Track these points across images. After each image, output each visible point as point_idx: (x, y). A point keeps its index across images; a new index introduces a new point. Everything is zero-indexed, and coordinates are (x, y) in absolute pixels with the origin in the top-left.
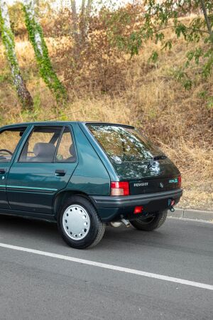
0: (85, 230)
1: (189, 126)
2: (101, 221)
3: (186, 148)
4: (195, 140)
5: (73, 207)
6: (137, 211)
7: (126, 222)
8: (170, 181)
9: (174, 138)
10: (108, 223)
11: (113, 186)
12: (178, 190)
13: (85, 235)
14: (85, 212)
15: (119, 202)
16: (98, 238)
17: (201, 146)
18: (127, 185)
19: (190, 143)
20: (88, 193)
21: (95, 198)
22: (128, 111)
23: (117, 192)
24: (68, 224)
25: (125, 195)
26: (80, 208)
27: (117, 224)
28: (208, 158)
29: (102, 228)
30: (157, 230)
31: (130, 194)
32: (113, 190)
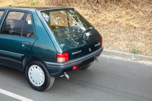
5: (35, 66)
7: (67, 76)
8: (96, 46)
11: (58, 56)
15: (62, 66)
16: (50, 85)
18: (68, 54)
21: (47, 63)
23: (61, 60)
24: (32, 75)
25: (66, 61)
29: (52, 80)
31: (69, 59)
32: (58, 58)
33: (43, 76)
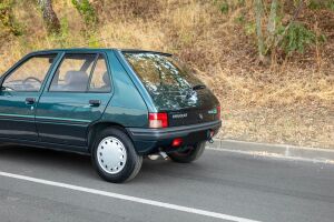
0: (121, 164)
1: (226, 52)
2: (138, 154)
3: (223, 76)
4: (232, 67)
5: (108, 140)
6: (176, 143)
7: (164, 155)
8: (209, 112)
9: (210, 66)
10: (145, 155)
11: (151, 118)
13: (121, 168)
14: (121, 145)
15: (157, 134)
16: (135, 171)
17: (239, 74)
18: (166, 116)
19: (228, 70)
20: (124, 125)
22: (162, 35)
23: (155, 123)
24: (104, 157)
25: (164, 127)
26: (115, 140)
27: (154, 157)
28: (245, 87)
29: (139, 162)
30: (195, 162)
31: (169, 126)
32: (151, 122)
33: (124, 152)
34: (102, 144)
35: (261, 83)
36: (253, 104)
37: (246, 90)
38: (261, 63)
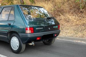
0: (18, 47)
2: (23, 43)
6: (38, 39)
7: (33, 43)
9: (65, 13)
11: (27, 29)
12: (59, 30)
13: (18, 48)
20: (18, 32)
21: (20, 34)
23: (28, 31)
26: (16, 38)
31: (34, 32)
34: (12, 39)
35: (80, 18)
36: (77, 25)
37: (75, 20)
38: (81, 12)
